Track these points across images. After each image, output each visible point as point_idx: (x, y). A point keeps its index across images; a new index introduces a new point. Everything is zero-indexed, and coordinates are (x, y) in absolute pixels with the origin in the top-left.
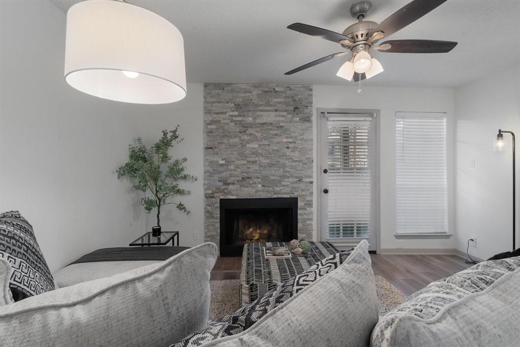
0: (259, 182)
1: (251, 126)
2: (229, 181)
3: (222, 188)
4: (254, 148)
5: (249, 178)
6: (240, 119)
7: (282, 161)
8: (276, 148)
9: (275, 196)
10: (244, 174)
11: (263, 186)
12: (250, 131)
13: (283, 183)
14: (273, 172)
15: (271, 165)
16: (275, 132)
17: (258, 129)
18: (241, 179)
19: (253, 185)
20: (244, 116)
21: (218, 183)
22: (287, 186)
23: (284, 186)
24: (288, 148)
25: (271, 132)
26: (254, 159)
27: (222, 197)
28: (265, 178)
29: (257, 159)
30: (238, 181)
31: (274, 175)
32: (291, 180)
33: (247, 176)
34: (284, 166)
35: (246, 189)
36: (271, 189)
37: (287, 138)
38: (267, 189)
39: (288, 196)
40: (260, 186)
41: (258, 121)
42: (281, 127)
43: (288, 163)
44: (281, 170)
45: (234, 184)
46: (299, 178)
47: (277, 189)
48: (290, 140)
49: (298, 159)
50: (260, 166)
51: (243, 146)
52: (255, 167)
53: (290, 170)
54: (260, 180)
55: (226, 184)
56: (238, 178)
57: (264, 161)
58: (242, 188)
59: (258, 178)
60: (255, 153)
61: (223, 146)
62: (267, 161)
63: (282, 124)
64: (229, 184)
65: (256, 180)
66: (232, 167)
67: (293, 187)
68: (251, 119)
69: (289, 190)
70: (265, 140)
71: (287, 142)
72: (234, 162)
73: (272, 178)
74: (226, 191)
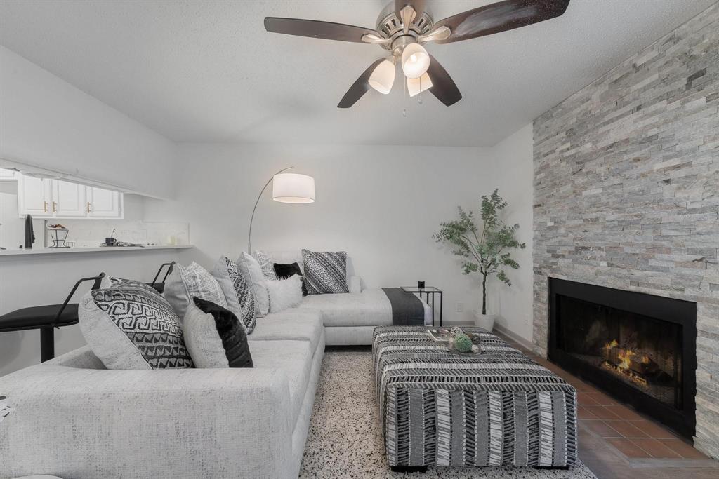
0: (601, 256)
1: (588, 158)
2: (559, 252)
3: (551, 261)
4: (595, 196)
5: (586, 249)
6: (572, 152)
7: (651, 214)
8: (636, 188)
9: (633, 288)
10: (578, 242)
11: (609, 265)
12: (588, 166)
13: (652, 263)
14: (630, 239)
15: (624, 225)
16: (636, 155)
17: (601, 159)
18: (573, 249)
19: (591, 261)
20: (578, 146)
21: (547, 254)
22: (665, 270)
23: (654, 268)
24: (667, 181)
25: (625, 157)
26: (594, 216)
27: (550, 275)
28: (614, 249)
29: (599, 214)
30: (570, 252)
31: (631, 245)
32: (677, 256)
33: (582, 245)
34: (656, 225)
35: (580, 267)
36: (624, 272)
37: (666, 158)
38: (615, 270)
39: (666, 294)
40: (604, 264)
41: (601, 145)
42: (650, 139)
43: (667, 217)
44: (649, 233)
45: (563, 256)
46: (701, 252)
47: (638, 274)
48: (675, 162)
49: (698, 206)
50: (605, 227)
51: (578, 195)
52: (595, 230)
53: (673, 233)
54: (604, 254)
55: (556, 256)
56: (569, 249)
57: (611, 218)
58: (576, 265)
59: (600, 249)
60: (596, 205)
61: (552, 201)
62: (619, 216)
63: (650, 133)
64: (558, 256)
65: (597, 253)
66: (562, 231)
67: (681, 276)
68: (589, 145)
69: (667, 279)
70: (613, 176)
71: (666, 169)
72: (564, 222)
73: (628, 250)
74: (554, 267)
